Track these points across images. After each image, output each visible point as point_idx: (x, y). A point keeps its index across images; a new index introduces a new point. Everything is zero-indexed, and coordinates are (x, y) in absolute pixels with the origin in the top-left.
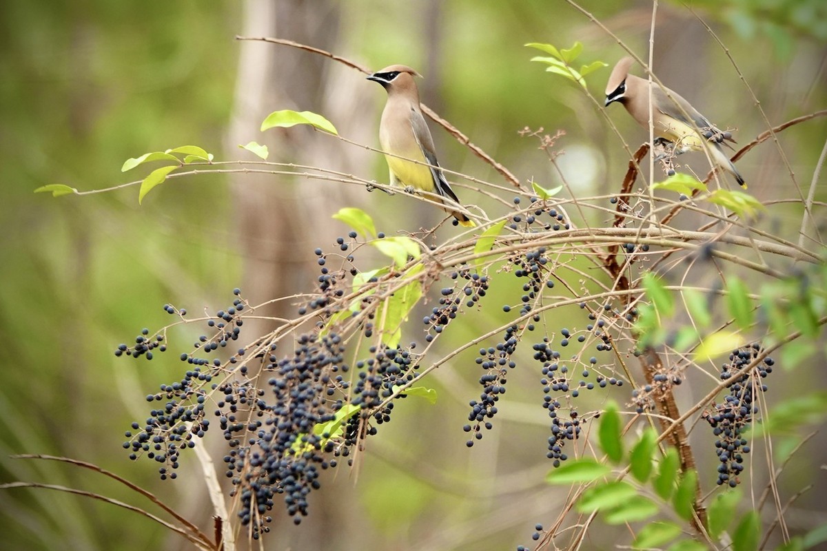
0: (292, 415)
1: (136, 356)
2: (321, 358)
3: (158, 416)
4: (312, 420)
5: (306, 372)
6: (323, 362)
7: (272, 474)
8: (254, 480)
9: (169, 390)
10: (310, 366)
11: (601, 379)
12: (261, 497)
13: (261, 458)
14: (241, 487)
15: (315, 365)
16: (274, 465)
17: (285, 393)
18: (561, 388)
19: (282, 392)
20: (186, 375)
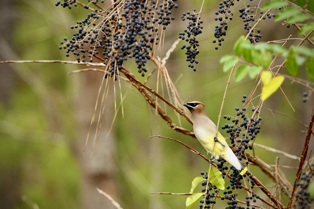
1: (64, 7)
3: (77, 36)
8: (116, 54)
9: (80, 24)
11: (269, 15)
12: (120, 62)
13: (119, 45)
17: (129, 15)
18: (251, 20)
20: (88, 16)
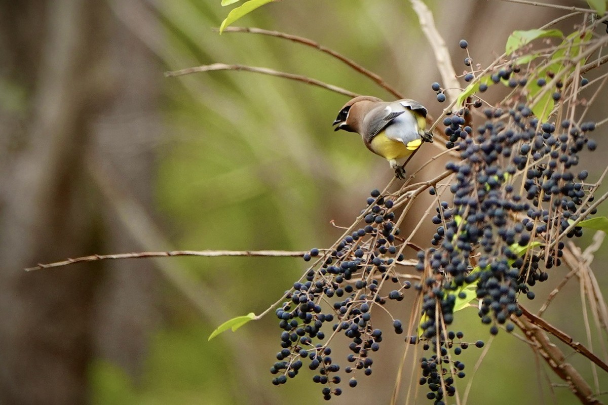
0: (483, 205)
2: (510, 135)
4: (507, 207)
5: (494, 153)
6: (512, 139)
7: (459, 277)
10: (497, 146)
13: (444, 259)
14: (422, 294)
15: (503, 144)
16: (459, 267)
17: (471, 180)
19: (467, 179)
